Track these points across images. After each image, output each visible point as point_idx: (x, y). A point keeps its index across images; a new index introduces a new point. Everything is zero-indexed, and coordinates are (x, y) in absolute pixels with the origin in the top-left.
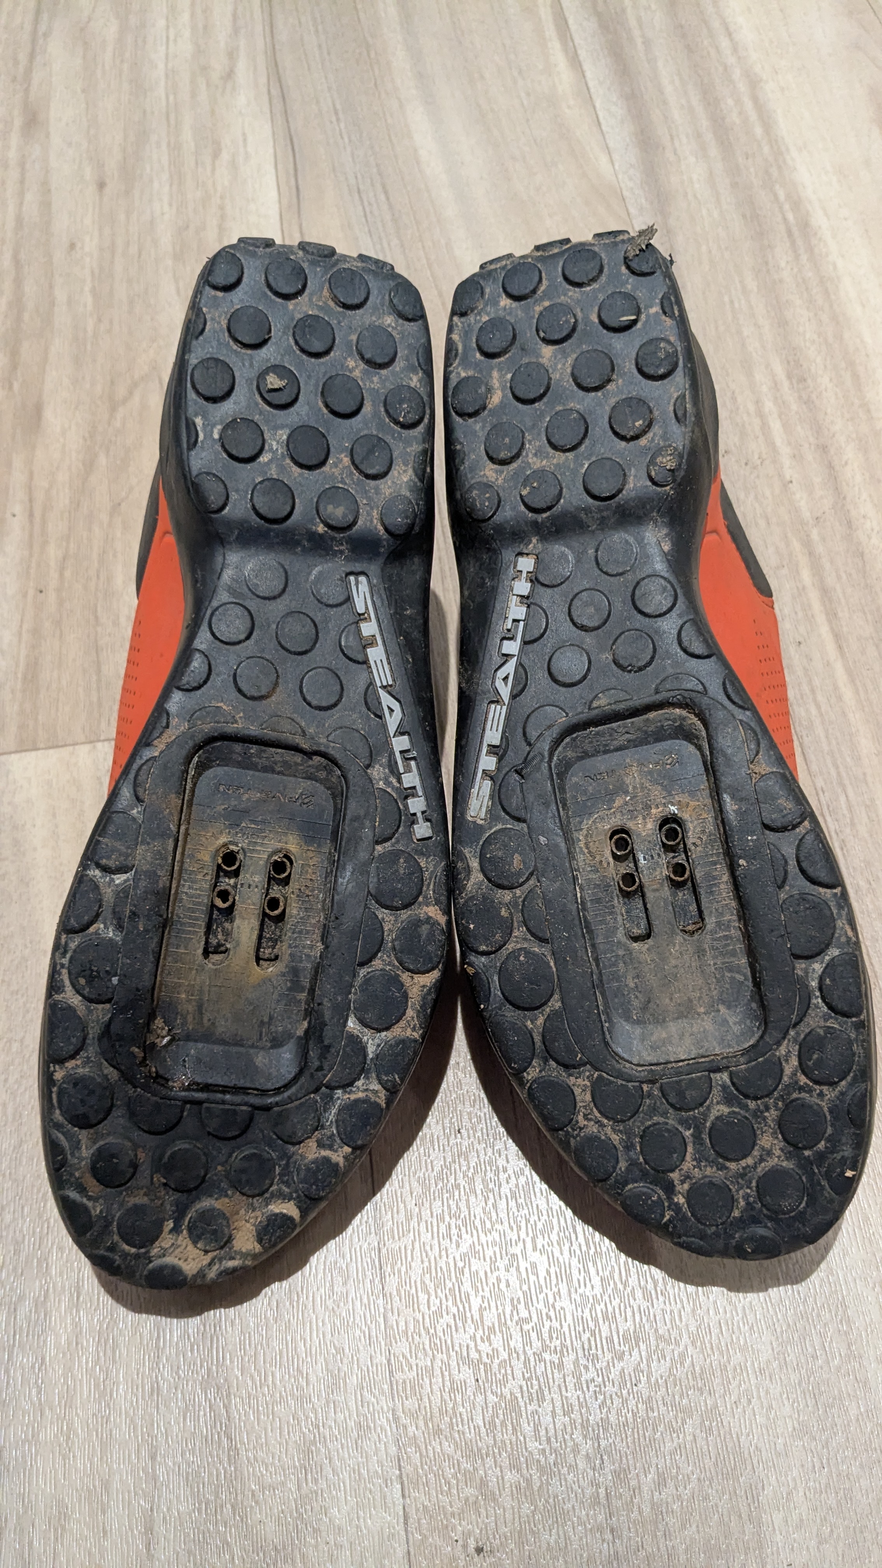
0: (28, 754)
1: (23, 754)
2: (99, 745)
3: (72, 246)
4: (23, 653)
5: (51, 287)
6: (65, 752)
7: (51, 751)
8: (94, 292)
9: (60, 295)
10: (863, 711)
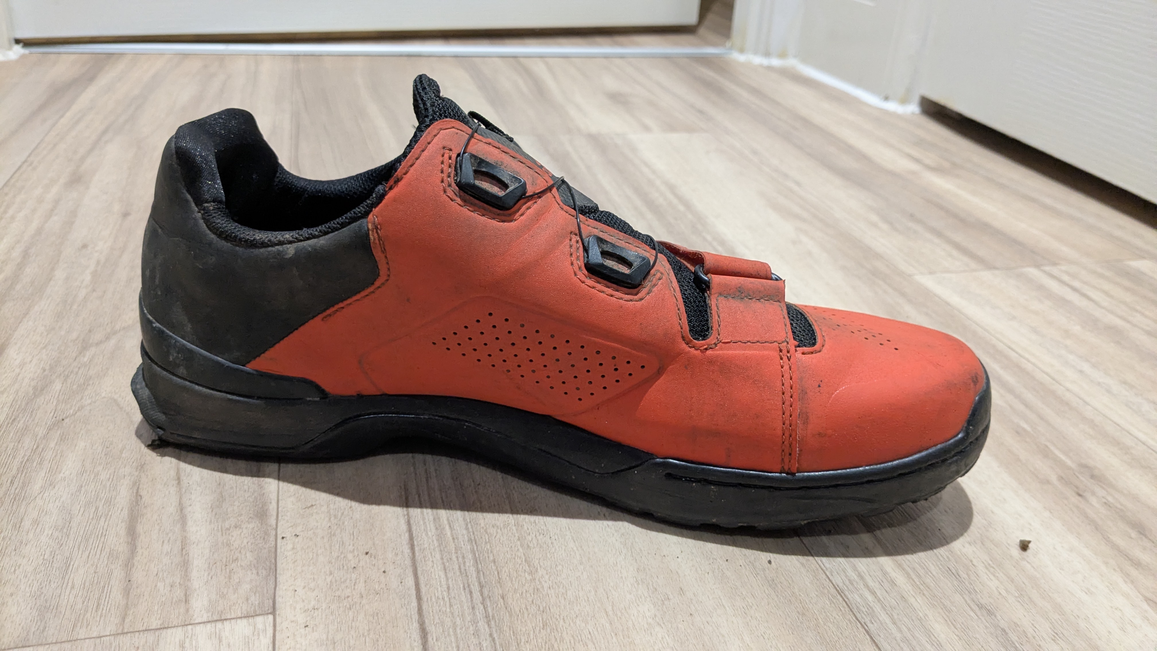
3: (85, 246)
5: (53, 269)
8: (94, 274)
9: (60, 274)
10: (924, 594)
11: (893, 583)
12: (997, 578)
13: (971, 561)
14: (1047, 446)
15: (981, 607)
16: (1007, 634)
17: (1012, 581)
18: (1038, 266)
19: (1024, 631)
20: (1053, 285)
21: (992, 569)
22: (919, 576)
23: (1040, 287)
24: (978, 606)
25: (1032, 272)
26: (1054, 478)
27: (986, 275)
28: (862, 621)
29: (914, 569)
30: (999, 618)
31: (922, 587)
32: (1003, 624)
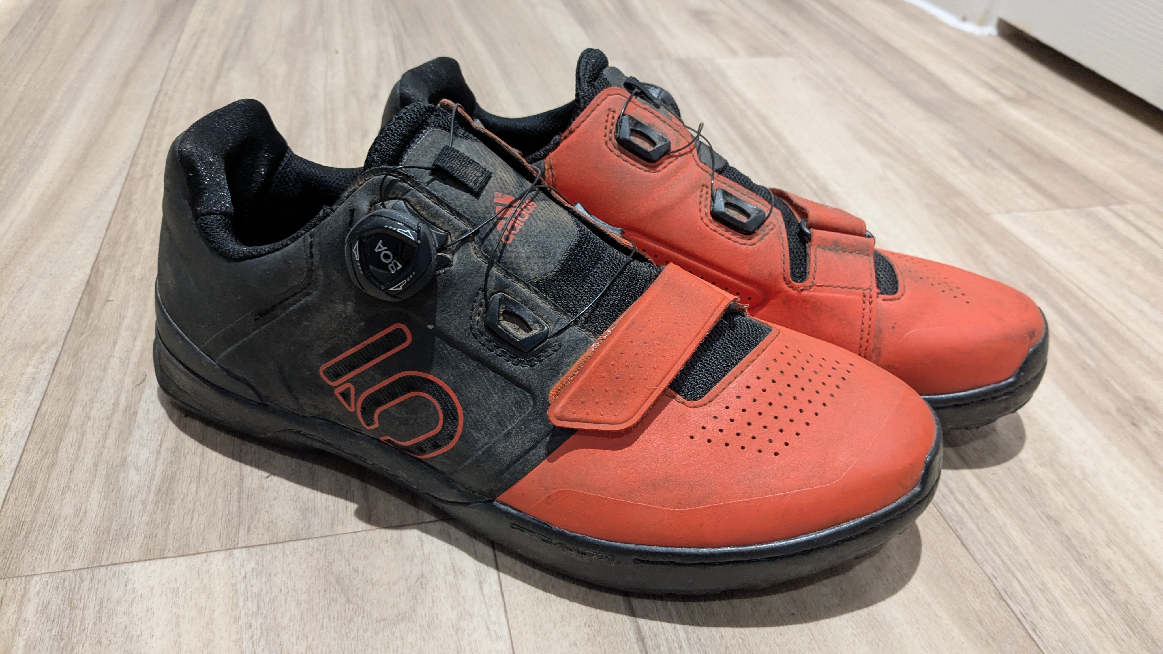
0: (152, 562)
1: (147, 562)
2: (237, 552)
4: (160, 468)
6: (197, 560)
7: (180, 560)
10: (1003, 507)
11: (977, 497)
12: (1063, 494)
13: (1042, 480)
14: (1108, 381)
15: (1049, 518)
16: (1070, 539)
17: (1076, 497)
18: (1106, 205)
19: (1084, 539)
20: (1119, 224)
21: (1059, 488)
22: (999, 492)
23: (1108, 227)
24: (1047, 516)
25: (1101, 211)
26: (1113, 409)
27: (1058, 214)
28: (954, 528)
29: (994, 486)
30: (1064, 527)
31: (1002, 501)
32: (1067, 532)
